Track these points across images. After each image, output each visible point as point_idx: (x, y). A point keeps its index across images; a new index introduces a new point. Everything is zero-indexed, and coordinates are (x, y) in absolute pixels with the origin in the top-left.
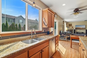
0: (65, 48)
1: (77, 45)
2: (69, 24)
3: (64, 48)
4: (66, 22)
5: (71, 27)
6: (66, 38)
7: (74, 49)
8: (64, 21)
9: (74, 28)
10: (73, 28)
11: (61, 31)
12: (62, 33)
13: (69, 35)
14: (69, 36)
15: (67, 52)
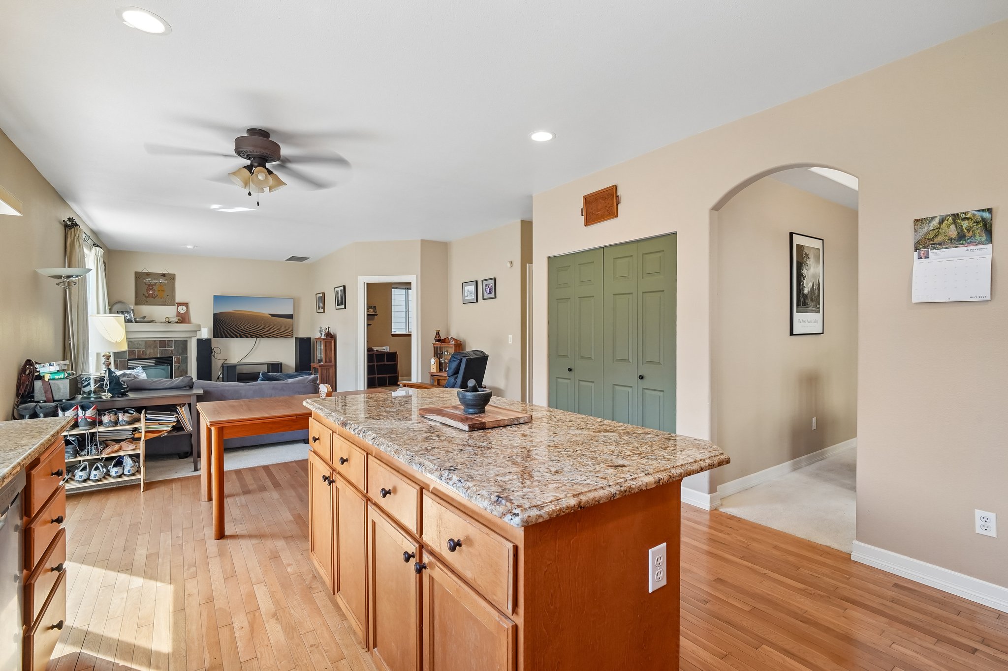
0: (150, 574)
1: (263, 489)
2: (138, 276)
3: (137, 582)
4: (98, 240)
5: (169, 312)
6: (128, 449)
7: (250, 537)
8: (70, 226)
9: (194, 317)
10: (183, 319)
11: (46, 370)
12: (63, 389)
13: (171, 409)
14: (165, 424)
15: (194, 606)
